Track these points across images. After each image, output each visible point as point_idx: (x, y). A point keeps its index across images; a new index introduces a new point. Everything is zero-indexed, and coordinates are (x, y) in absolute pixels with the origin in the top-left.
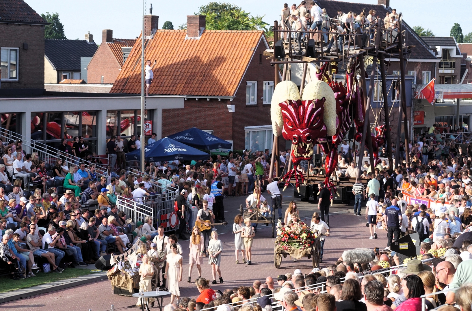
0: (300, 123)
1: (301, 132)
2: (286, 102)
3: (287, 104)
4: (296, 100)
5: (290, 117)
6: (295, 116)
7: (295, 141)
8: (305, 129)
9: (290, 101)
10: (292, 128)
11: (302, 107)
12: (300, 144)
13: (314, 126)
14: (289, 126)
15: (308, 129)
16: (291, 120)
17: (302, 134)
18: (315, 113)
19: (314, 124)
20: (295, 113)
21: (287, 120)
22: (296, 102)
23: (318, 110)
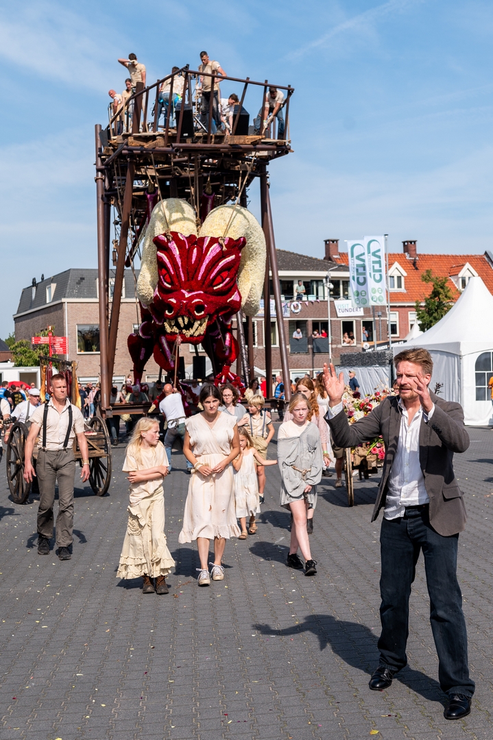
0: (188, 279)
1: (187, 295)
2: (165, 235)
3: (168, 240)
4: (187, 235)
5: (169, 265)
6: (180, 264)
7: (170, 312)
8: (196, 293)
9: (175, 234)
10: (170, 286)
11: (196, 249)
12: (180, 320)
13: (215, 288)
14: (165, 284)
15: (202, 292)
16: (171, 270)
17: (186, 299)
18: (220, 264)
19: (216, 286)
20: (181, 257)
21: (164, 271)
22: (186, 238)
23: (227, 259)
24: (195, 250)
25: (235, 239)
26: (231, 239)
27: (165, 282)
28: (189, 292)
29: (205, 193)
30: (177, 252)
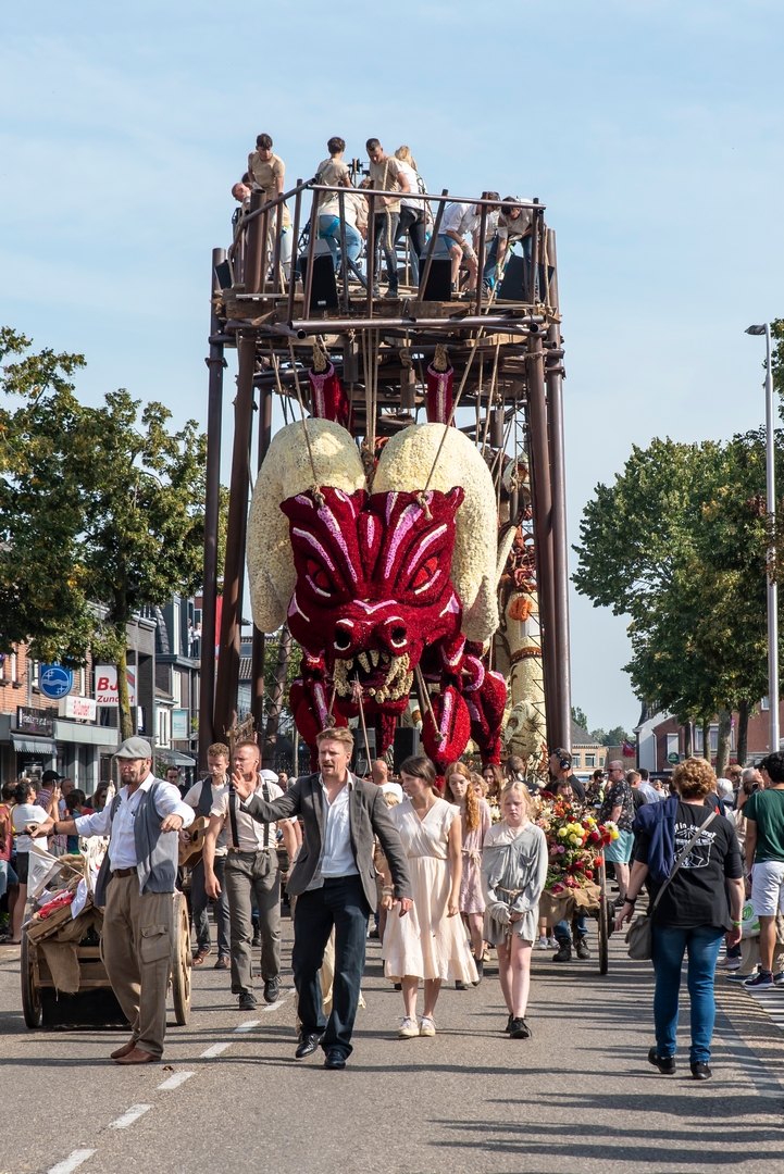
0: (365, 578)
1: (370, 611)
2: (308, 494)
3: (316, 503)
4: (352, 491)
5: (324, 554)
6: (345, 549)
7: (341, 645)
8: (384, 604)
9: (329, 491)
10: (329, 595)
11: (371, 517)
12: (363, 659)
13: (417, 592)
14: (318, 590)
15: (394, 602)
16: (330, 564)
17: (370, 618)
18: (423, 543)
19: (419, 587)
20: (345, 537)
21: (311, 565)
22: (351, 497)
23: (434, 533)
24: (371, 520)
25: (445, 491)
26: (437, 494)
27: (317, 586)
28: (371, 603)
29: (433, 368)
30: (335, 527)
